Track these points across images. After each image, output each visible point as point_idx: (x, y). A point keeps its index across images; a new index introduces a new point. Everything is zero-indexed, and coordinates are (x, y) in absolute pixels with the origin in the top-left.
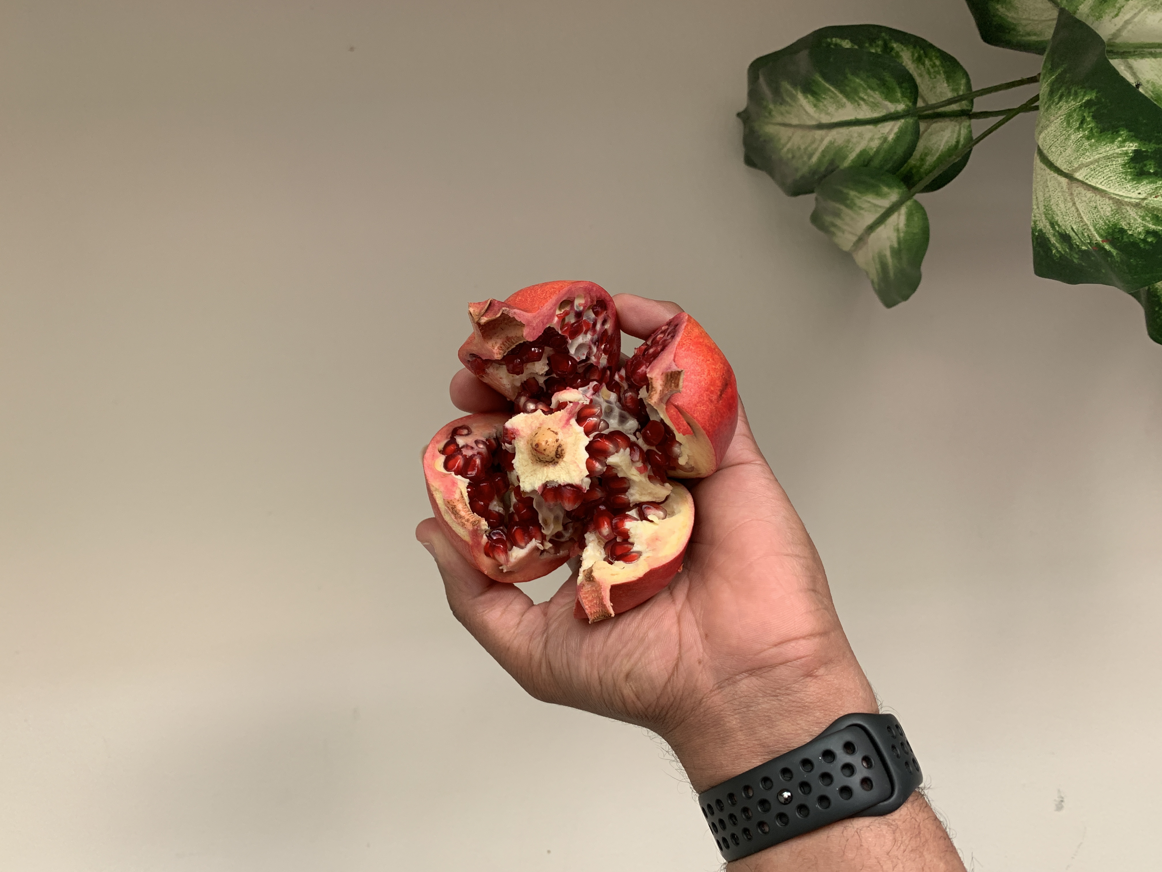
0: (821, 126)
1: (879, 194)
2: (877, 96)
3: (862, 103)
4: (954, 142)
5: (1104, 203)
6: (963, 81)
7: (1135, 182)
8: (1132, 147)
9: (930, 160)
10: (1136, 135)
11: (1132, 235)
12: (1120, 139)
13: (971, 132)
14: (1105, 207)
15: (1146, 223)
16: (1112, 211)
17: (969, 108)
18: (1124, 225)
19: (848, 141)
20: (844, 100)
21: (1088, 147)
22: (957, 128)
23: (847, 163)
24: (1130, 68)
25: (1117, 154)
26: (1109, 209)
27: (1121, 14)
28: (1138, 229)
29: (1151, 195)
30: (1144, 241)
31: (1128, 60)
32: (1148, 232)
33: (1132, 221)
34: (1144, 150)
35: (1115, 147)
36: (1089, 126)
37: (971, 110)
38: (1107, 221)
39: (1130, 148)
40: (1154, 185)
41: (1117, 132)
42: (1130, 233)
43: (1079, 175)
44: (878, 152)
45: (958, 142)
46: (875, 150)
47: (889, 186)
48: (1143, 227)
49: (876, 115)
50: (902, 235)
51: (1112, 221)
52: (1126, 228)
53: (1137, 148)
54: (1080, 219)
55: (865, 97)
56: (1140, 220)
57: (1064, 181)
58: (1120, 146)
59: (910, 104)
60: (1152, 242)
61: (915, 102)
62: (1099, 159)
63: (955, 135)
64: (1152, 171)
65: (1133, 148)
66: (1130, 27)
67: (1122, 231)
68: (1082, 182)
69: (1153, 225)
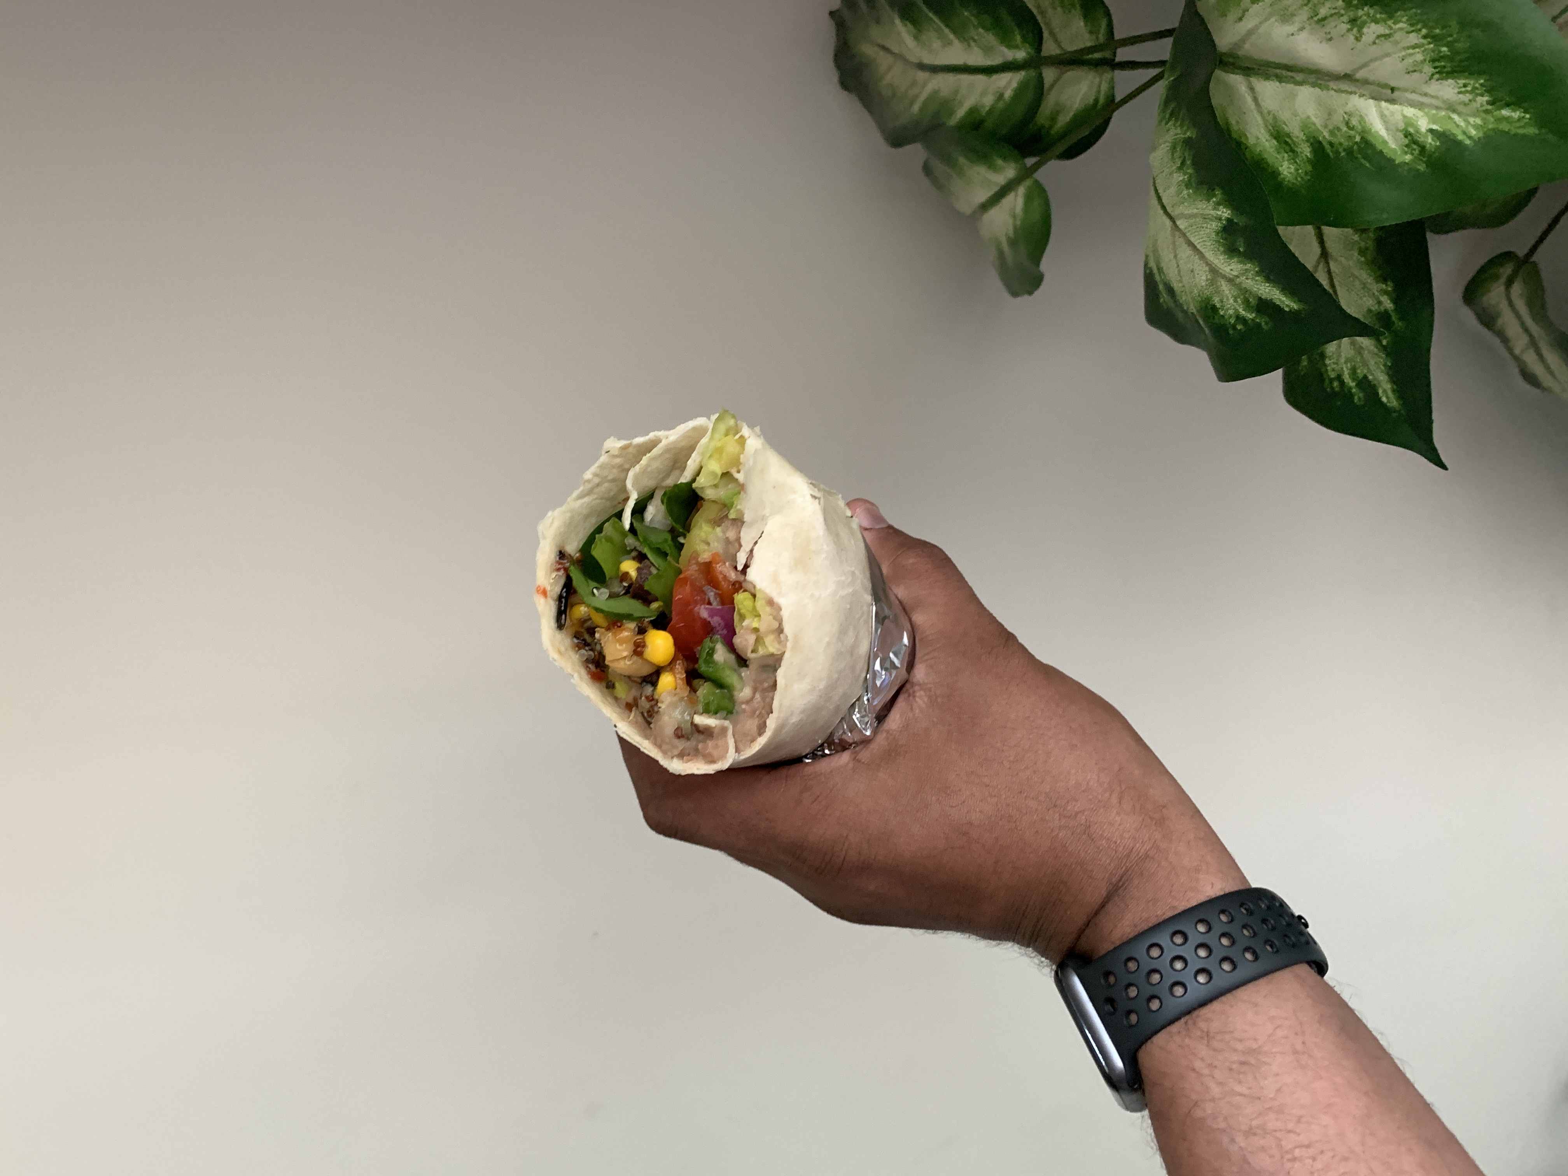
0: (922, 67)
1: (992, 167)
2: (990, 38)
3: (973, 44)
4: (1091, 101)
5: (1201, 268)
6: (1104, 23)
7: (1227, 256)
8: (1226, 213)
9: (1064, 120)
10: (1230, 201)
11: (1223, 316)
12: (1214, 199)
13: (1113, 88)
14: (1201, 273)
15: (1237, 306)
16: (1207, 280)
17: (1111, 57)
18: (1216, 301)
19: (956, 92)
20: (951, 36)
21: (1186, 196)
22: (1097, 80)
23: (954, 121)
24: (1252, 89)
25: (1213, 216)
26: (1204, 278)
27: (1244, 19)
28: (1229, 311)
29: (1243, 274)
30: (1234, 327)
31: (1251, 79)
32: (1239, 318)
33: (1225, 300)
34: (1235, 221)
35: (1210, 207)
36: (1188, 171)
37: (1114, 60)
38: (1201, 292)
39: (1223, 214)
40: (1244, 266)
41: (1213, 190)
42: (1222, 313)
43: (1182, 224)
44: (990, 112)
45: (1096, 101)
46: (987, 109)
47: (1005, 159)
48: (1233, 309)
49: (988, 62)
50: (1018, 223)
51: (1206, 293)
52: (1218, 306)
53: (1229, 217)
54: (1179, 278)
55: (976, 38)
56: (1231, 301)
57: (1168, 222)
58: (1215, 207)
59: (1032, 52)
60: (1240, 330)
61: (1039, 49)
62: (1196, 214)
63: (1095, 89)
64: (1241, 249)
65: (1226, 215)
66: (1253, 37)
67: (1214, 309)
68: (1184, 235)
69: (1243, 310)
